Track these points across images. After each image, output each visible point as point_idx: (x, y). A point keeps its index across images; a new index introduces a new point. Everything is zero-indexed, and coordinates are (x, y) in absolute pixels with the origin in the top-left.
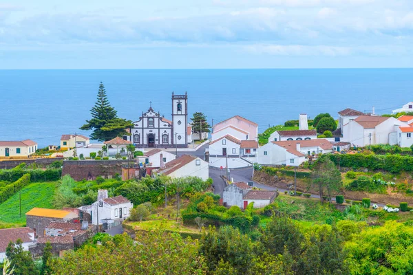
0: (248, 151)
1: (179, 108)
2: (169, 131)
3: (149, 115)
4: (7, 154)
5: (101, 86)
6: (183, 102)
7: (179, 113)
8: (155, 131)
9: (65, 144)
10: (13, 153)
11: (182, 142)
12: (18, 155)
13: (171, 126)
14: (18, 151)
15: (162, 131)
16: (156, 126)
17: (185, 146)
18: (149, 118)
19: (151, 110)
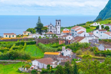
0: (91, 35)
1: (59, 24)
2: (56, 30)
3: (50, 25)
4: (10, 37)
5: (39, 17)
6: (60, 22)
7: (59, 25)
8: (52, 30)
9: (25, 34)
10: (11, 37)
11: (59, 33)
12: (13, 37)
13: (56, 29)
14: (13, 36)
15: (54, 30)
16: (52, 29)
17: (60, 34)
18: (50, 26)
19: (51, 24)
